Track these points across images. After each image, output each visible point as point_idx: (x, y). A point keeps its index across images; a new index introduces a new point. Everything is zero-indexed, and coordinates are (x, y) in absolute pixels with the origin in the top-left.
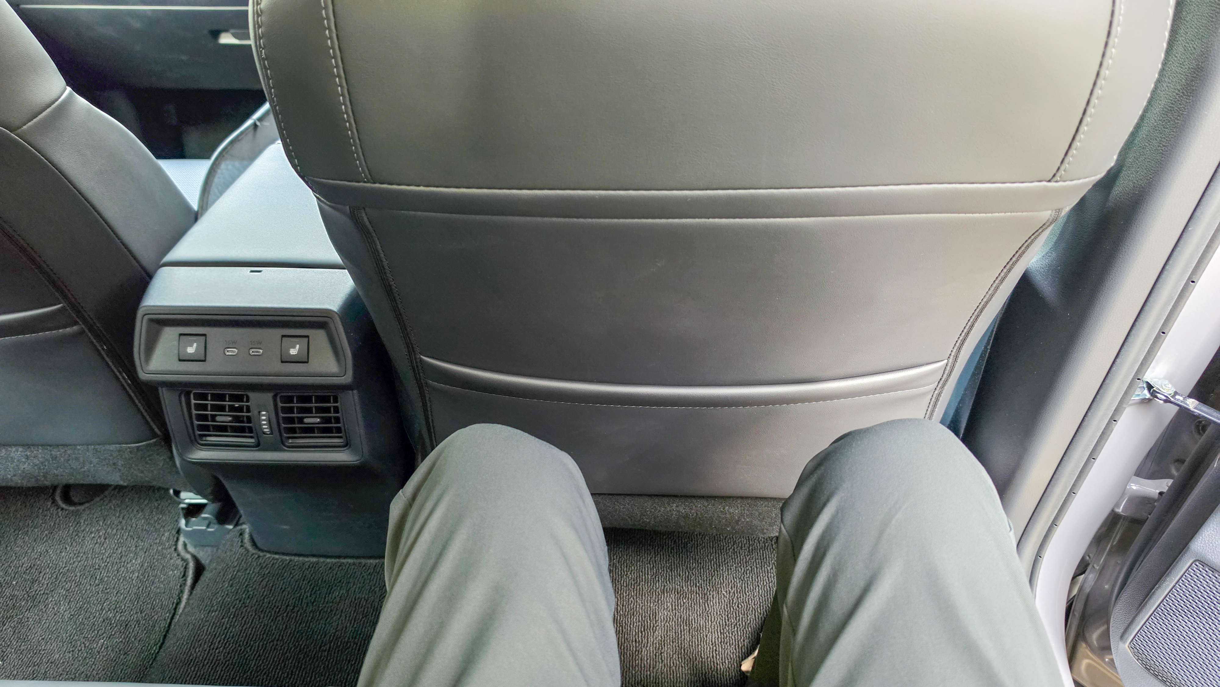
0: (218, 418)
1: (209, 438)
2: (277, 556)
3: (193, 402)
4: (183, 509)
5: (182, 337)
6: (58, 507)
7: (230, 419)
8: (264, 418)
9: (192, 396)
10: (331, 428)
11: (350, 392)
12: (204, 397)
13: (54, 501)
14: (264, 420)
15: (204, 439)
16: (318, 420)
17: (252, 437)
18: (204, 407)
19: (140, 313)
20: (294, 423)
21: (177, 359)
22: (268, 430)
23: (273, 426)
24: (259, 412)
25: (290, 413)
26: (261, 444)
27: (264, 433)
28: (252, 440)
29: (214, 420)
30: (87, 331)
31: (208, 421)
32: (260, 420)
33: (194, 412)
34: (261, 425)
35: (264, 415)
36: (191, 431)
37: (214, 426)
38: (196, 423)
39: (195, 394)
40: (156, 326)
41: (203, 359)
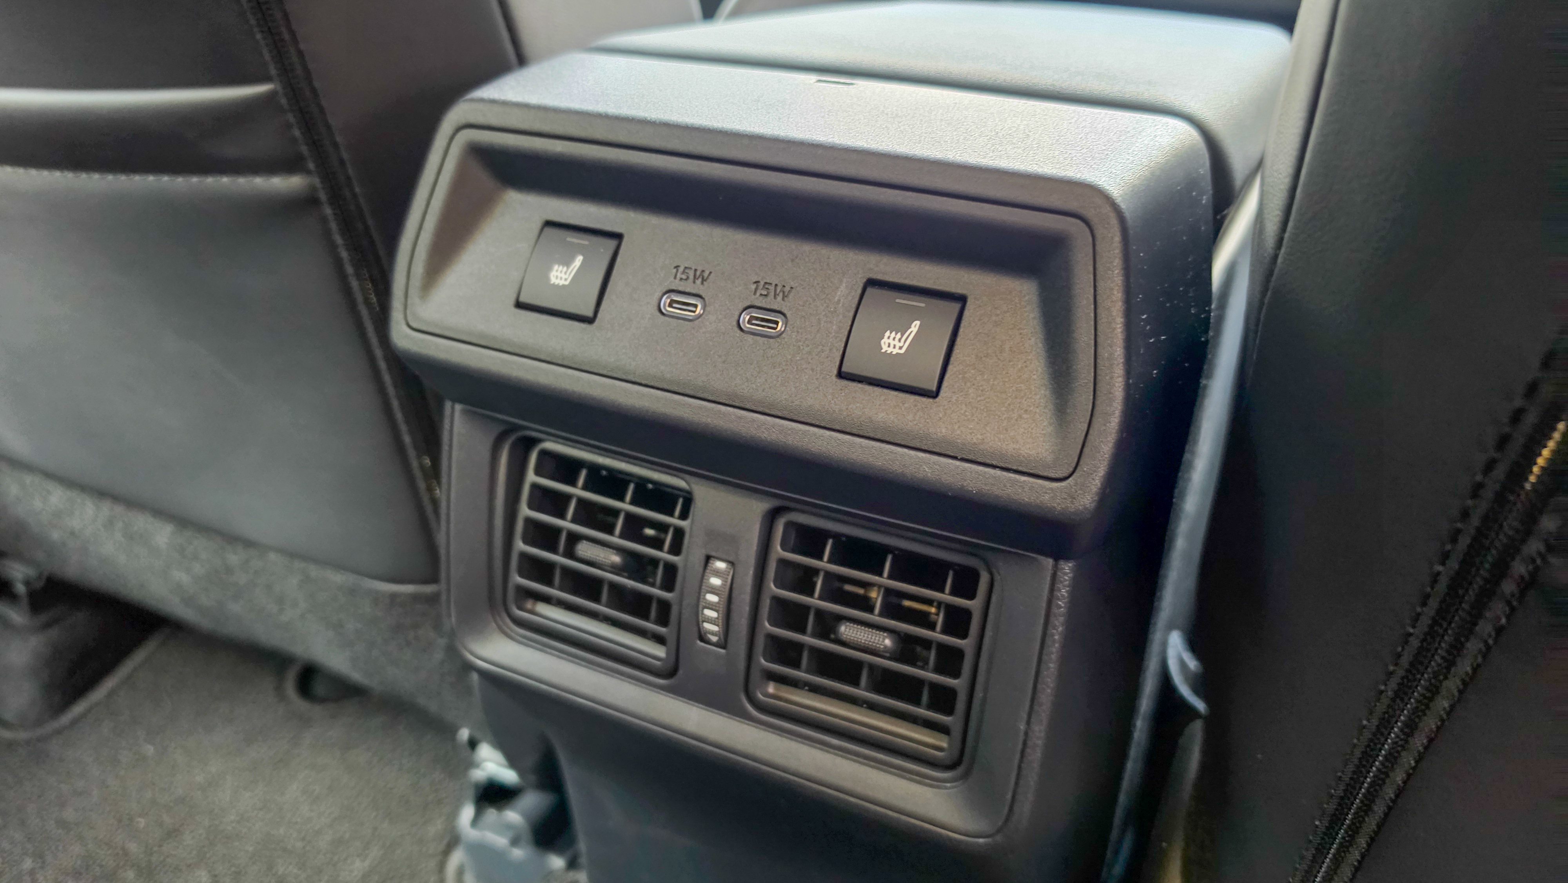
0: (584, 549)
1: (543, 608)
3: (531, 477)
4: (474, 786)
5: (549, 231)
7: (616, 559)
8: (716, 581)
10: (919, 683)
11: (1050, 562)
13: (282, 680)
14: (714, 591)
15: (529, 605)
16: (888, 642)
17: (660, 640)
18: (558, 503)
20: (803, 631)
21: (512, 301)
22: (715, 628)
23: (735, 616)
24: (708, 558)
25: (801, 592)
26: (681, 672)
27: (702, 638)
28: (660, 651)
29: (570, 554)
30: (323, 196)
31: (553, 549)
32: (701, 586)
33: (525, 511)
34: (698, 605)
35: (717, 573)
36: (498, 564)
37: (567, 572)
38: (520, 545)
39: (544, 453)
40: (486, 179)
41: (589, 313)
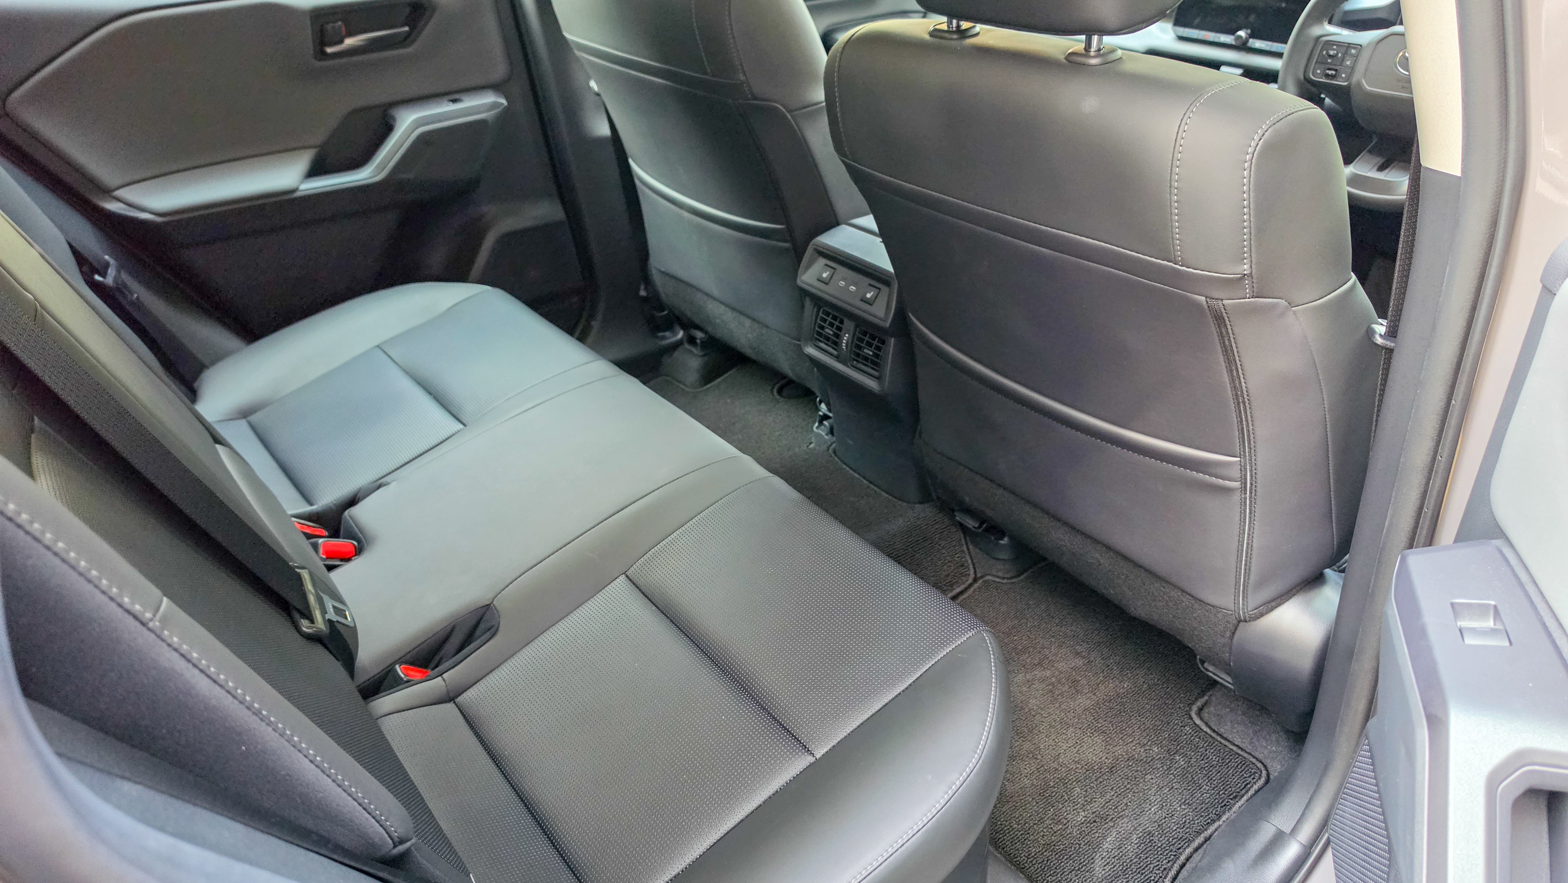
0: (827, 331)
1: (819, 342)
2: (845, 467)
4: (820, 416)
5: (826, 266)
6: (773, 394)
7: (832, 333)
8: (846, 339)
9: (822, 310)
10: (876, 362)
12: (828, 314)
13: (773, 388)
15: (816, 341)
16: (871, 353)
17: (835, 349)
18: (825, 321)
19: (811, 244)
20: (857, 350)
21: (817, 279)
22: (844, 348)
23: (847, 347)
24: (846, 334)
25: (859, 342)
27: (842, 349)
28: (835, 351)
29: (825, 331)
30: (789, 249)
31: (822, 330)
32: (844, 340)
33: (818, 321)
34: (842, 343)
35: (847, 337)
36: (812, 332)
37: (824, 335)
38: (817, 329)
39: (824, 310)
40: (817, 255)
41: (830, 284)
